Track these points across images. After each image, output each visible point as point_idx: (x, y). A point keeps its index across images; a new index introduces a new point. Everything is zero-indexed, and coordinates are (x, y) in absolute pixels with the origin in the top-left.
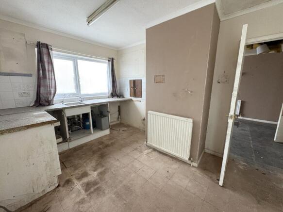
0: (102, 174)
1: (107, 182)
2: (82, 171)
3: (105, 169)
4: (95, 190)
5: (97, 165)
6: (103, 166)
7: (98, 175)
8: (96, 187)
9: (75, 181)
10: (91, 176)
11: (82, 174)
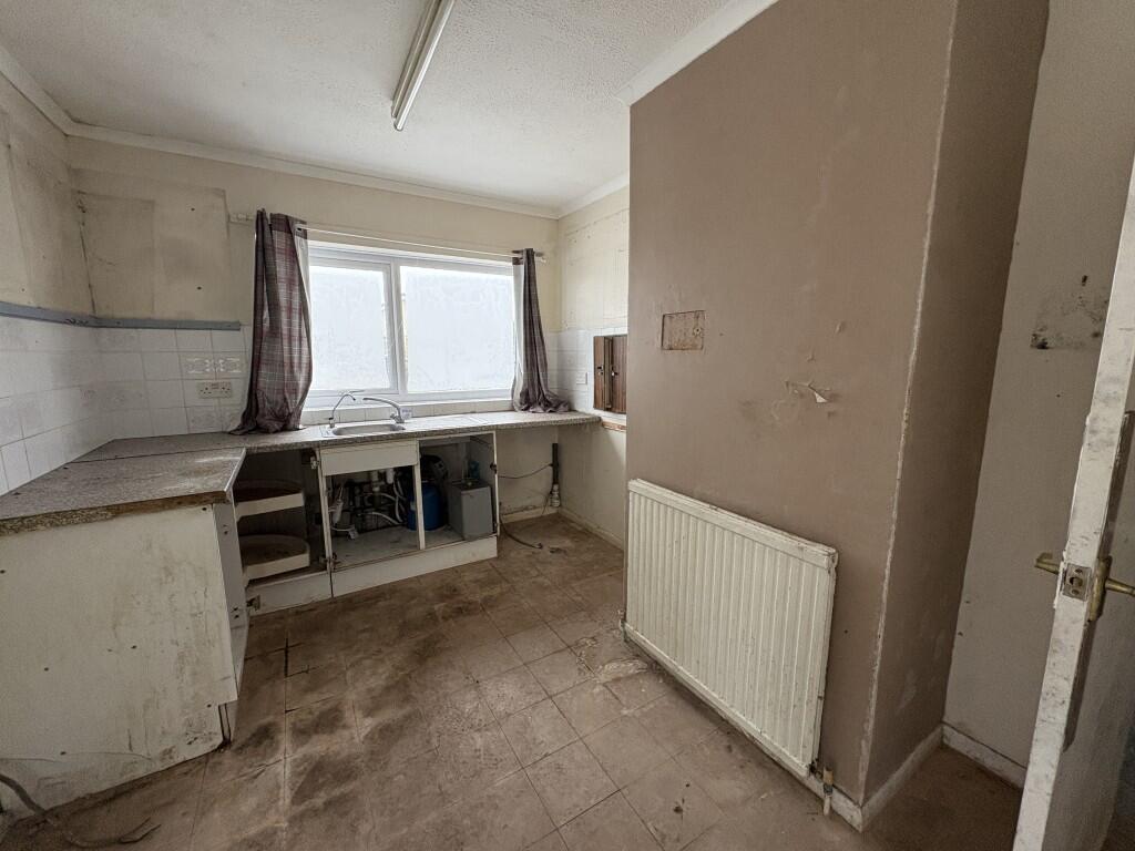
0: (387, 735)
1: (389, 778)
2: (325, 701)
3: (408, 718)
4: (328, 804)
5: (388, 689)
6: (407, 699)
7: (369, 737)
8: (337, 792)
9: (285, 740)
10: (346, 733)
11: (323, 715)
